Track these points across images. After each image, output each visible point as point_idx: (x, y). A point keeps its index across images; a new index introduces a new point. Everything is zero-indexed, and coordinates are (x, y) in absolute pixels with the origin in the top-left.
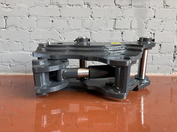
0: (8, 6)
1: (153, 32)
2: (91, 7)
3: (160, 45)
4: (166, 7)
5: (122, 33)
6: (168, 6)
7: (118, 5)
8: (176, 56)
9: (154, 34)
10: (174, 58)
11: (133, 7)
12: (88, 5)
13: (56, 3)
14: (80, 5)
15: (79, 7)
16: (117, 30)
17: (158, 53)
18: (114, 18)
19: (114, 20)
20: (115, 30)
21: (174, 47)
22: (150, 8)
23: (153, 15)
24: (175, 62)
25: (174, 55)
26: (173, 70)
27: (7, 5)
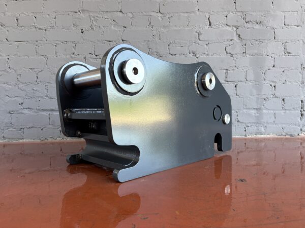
0: (98, 57)
1: (273, 84)
2: (197, 56)
3: (283, 100)
4: (287, 54)
5: (236, 86)
6: (290, 53)
7: (230, 53)
8: (303, 112)
9: (275, 87)
10: (302, 115)
11: (247, 55)
12: (194, 54)
13: (156, 52)
14: (184, 54)
15: (183, 57)
16: (230, 83)
17: (281, 110)
18: (225, 68)
19: (225, 71)
20: (227, 83)
21: (300, 102)
22: (268, 55)
23: (273, 63)
24: (303, 120)
25: (301, 111)
26: (301, 130)
27: (96, 56)
